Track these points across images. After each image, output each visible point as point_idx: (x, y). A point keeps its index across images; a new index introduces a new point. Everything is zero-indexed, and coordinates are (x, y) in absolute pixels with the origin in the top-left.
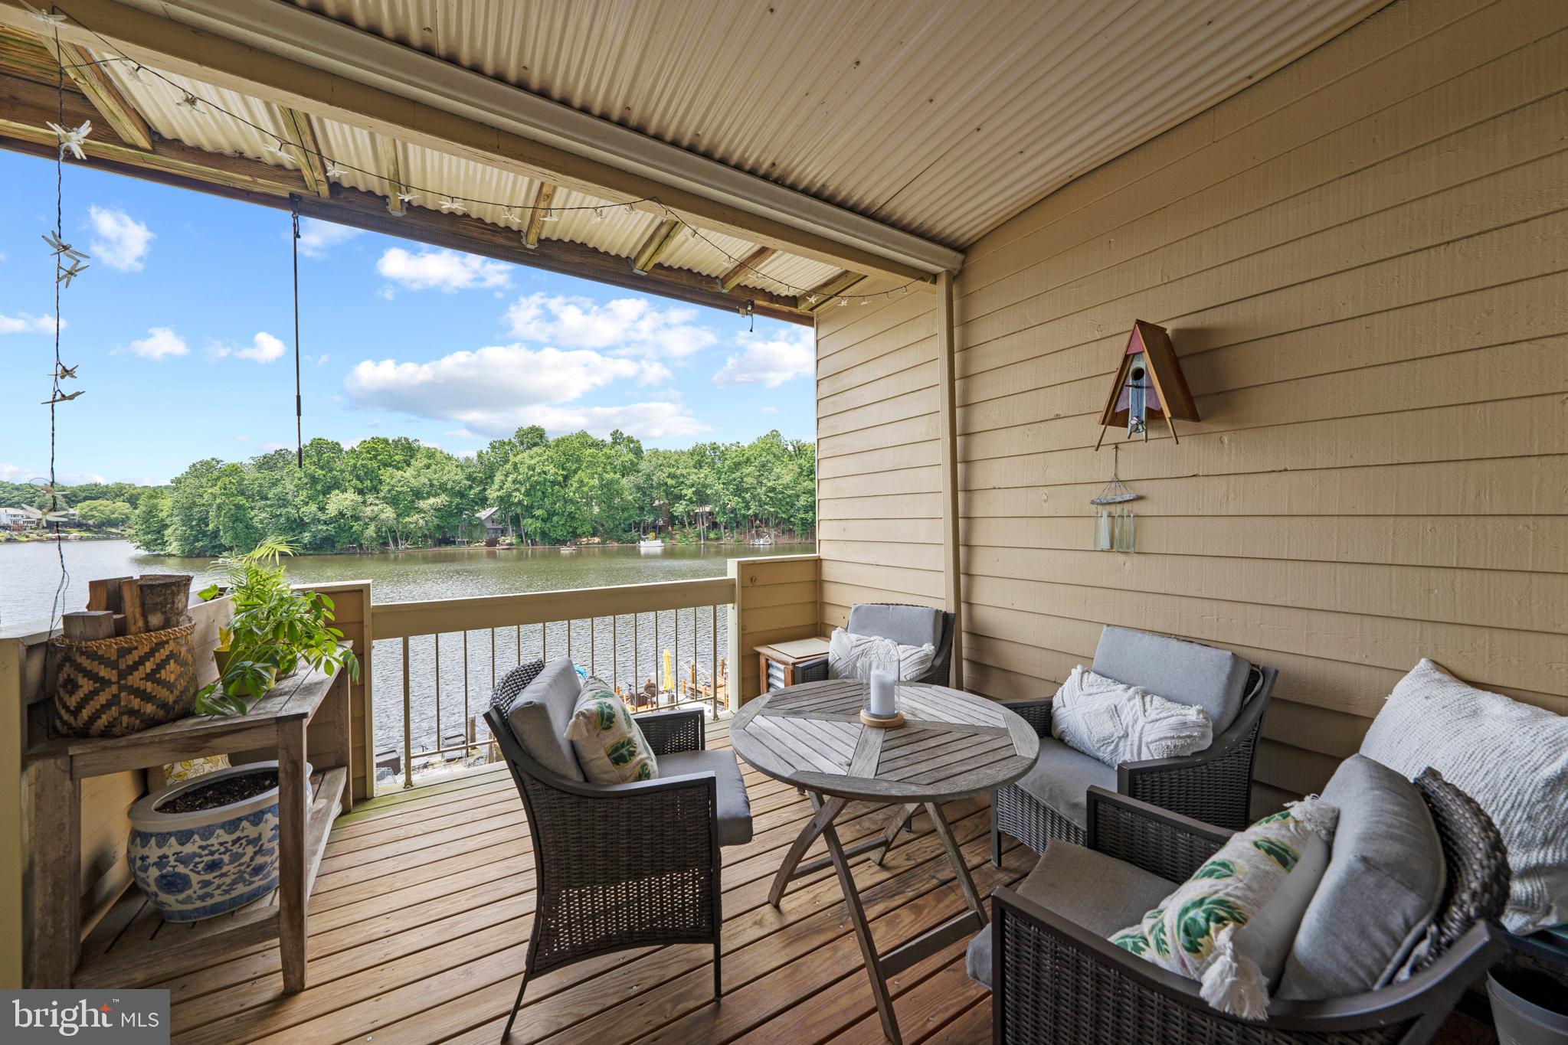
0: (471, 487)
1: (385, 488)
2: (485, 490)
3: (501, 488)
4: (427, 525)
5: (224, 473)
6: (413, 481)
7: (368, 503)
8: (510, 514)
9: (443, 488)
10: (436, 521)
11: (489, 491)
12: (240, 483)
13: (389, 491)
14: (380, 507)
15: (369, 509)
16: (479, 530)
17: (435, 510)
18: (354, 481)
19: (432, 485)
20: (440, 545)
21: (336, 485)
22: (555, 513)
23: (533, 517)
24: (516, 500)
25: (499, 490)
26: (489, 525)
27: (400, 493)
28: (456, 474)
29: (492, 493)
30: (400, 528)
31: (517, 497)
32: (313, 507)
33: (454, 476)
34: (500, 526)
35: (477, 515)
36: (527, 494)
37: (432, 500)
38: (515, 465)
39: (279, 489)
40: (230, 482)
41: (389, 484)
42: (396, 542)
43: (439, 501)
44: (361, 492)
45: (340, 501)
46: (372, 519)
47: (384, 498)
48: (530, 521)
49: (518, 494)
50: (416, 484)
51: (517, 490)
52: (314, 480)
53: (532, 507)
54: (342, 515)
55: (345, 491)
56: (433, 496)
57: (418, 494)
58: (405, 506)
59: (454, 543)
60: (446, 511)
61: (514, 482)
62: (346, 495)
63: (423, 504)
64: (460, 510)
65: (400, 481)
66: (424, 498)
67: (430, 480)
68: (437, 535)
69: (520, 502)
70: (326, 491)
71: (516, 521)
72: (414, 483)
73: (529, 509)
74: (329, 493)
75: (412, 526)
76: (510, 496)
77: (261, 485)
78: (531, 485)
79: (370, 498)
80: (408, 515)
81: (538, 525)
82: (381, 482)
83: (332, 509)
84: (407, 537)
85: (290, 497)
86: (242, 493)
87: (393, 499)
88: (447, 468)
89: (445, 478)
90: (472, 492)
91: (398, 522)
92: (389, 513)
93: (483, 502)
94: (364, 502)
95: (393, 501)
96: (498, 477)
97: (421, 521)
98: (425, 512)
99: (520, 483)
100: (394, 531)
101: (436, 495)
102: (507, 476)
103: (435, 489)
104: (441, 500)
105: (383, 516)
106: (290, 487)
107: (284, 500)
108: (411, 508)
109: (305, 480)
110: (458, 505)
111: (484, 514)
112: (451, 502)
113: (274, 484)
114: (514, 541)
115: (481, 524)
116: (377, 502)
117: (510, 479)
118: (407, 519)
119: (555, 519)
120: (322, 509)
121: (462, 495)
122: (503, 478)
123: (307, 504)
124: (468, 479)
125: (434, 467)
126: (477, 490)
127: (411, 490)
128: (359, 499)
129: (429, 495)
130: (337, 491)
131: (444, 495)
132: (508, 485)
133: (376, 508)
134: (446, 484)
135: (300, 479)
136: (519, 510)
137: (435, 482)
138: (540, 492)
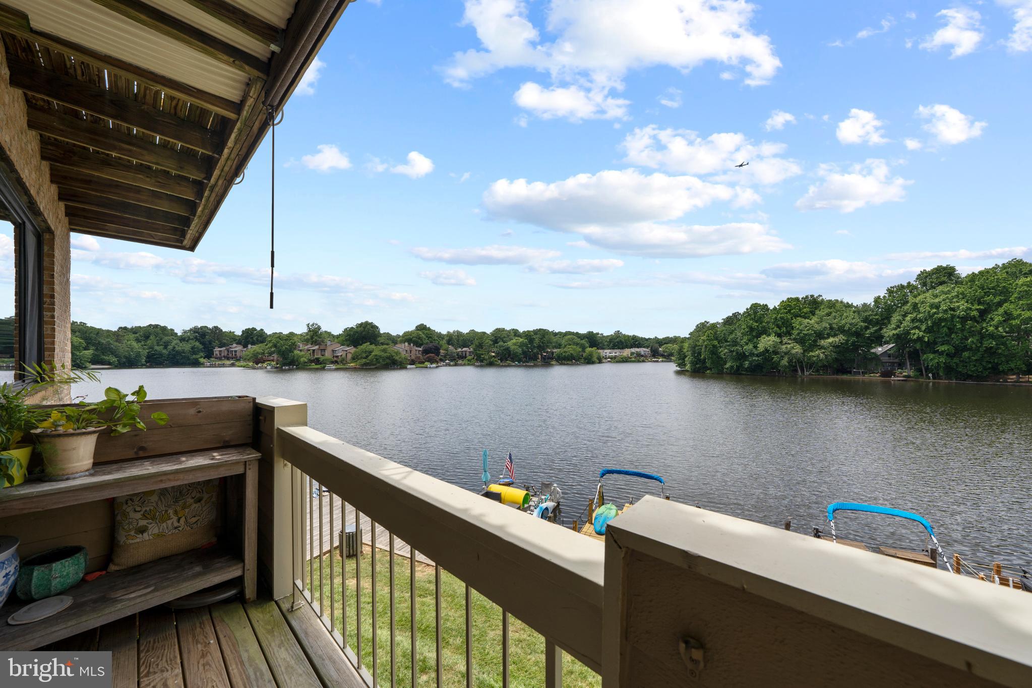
0: (867, 328)
1: (795, 332)
2: (881, 329)
3: (898, 327)
4: (826, 358)
5: (709, 329)
6: (816, 326)
7: (784, 342)
8: (907, 349)
9: (841, 330)
10: (834, 355)
11: (885, 330)
12: (715, 333)
13: (798, 334)
14: (792, 345)
15: (784, 347)
16: (874, 362)
17: (833, 347)
18: (775, 328)
19: (831, 328)
20: (837, 374)
21: (765, 332)
22: (965, 348)
23: (935, 352)
24: (915, 337)
25: (895, 329)
26: (885, 359)
27: (806, 335)
28: (853, 319)
29: (889, 332)
30: (806, 360)
31: (916, 334)
32: (751, 346)
33: (849, 320)
34: (897, 360)
35: (873, 351)
36: (929, 330)
37: (831, 340)
38: (915, 306)
39: (734, 336)
40: (711, 333)
41: (798, 329)
42: (803, 371)
43: (837, 340)
44: (779, 335)
45: (767, 342)
46: (786, 353)
47: (794, 339)
48: (931, 356)
49: (917, 331)
50: (819, 328)
51: (917, 328)
52: (751, 329)
53: (935, 343)
54: (767, 350)
55: (769, 335)
56: (832, 336)
57: (820, 335)
58: (810, 345)
59: (850, 372)
60: (844, 347)
61: (913, 321)
62: (770, 338)
63: (823, 343)
64: (856, 347)
65: (806, 327)
66: (824, 338)
67: (830, 324)
68: (835, 366)
69: (920, 339)
70: (758, 336)
71: (915, 356)
72: (817, 327)
73: (930, 346)
74: (760, 337)
75: (815, 359)
76: (908, 333)
77: (724, 334)
78: (934, 323)
79: (785, 340)
80: (812, 351)
81: (942, 360)
82: (792, 328)
83: (761, 347)
84: (811, 365)
85: (738, 340)
86: (716, 339)
87: (801, 340)
88: (845, 314)
89: (843, 322)
90: (868, 331)
91: (804, 356)
92: (797, 349)
93: (879, 340)
94: (781, 342)
95: (801, 341)
96: (895, 318)
97: (822, 355)
98: (825, 349)
99: (921, 321)
100: (801, 362)
101: (835, 335)
102: (905, 316)
103: (833, 331)
104: (839, 339)
105: (794, 351)
106: (739, 334)
107: (736, 342)
108: (814, 346)
109: (747, 330)
110: (854, 343)
111: (880, 350)
112: (847, 341)
113: (731, 333)
114: (912, 374)
115: (876, 357)
116: (790, 342)
117: (908, 318)
118: (811, 354)
119: (966, 354)
120: (756, 347)
121: (858, 334)
122: (901, 318)
123: (747, 344)
124: (864, 321)
125: (834, 314)
126: (873, 330)
127: (815, 333)
128: (778, 340)
129: (829, 336)
130: (764, 336)
131: (841, 336)
132: (905, 324)
133: (789, 346)
134: (844, 327)
135: (744, 329)
136: (918, 346)
137: (834, 326)
138: (945, 329)
